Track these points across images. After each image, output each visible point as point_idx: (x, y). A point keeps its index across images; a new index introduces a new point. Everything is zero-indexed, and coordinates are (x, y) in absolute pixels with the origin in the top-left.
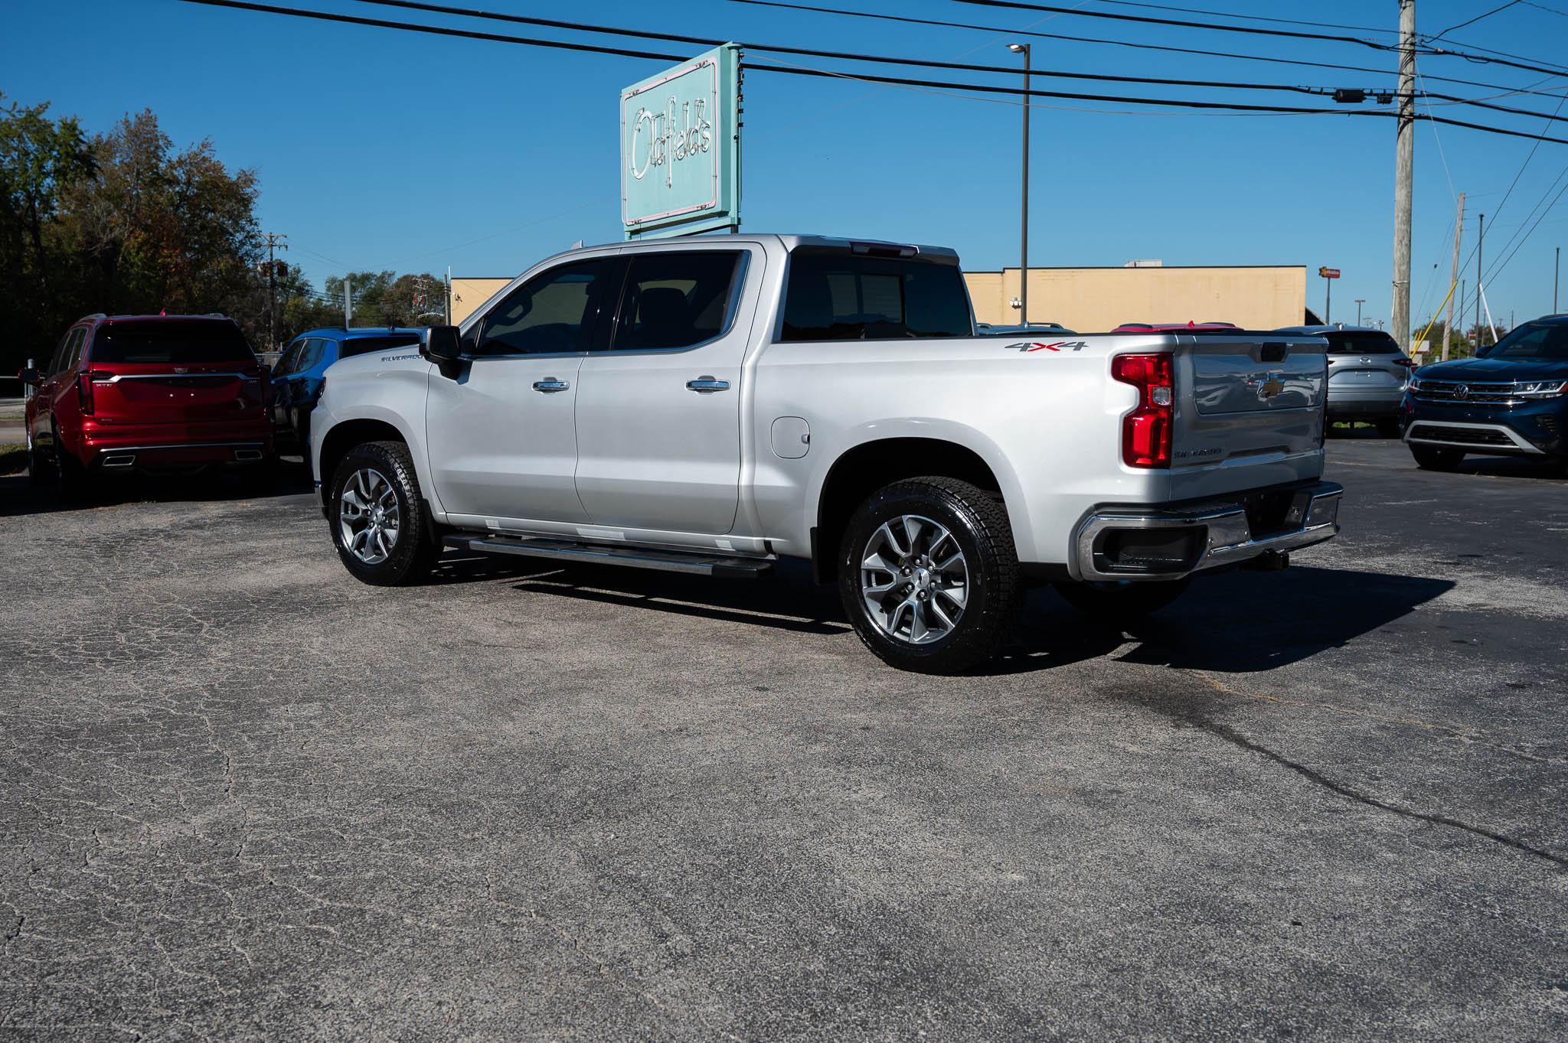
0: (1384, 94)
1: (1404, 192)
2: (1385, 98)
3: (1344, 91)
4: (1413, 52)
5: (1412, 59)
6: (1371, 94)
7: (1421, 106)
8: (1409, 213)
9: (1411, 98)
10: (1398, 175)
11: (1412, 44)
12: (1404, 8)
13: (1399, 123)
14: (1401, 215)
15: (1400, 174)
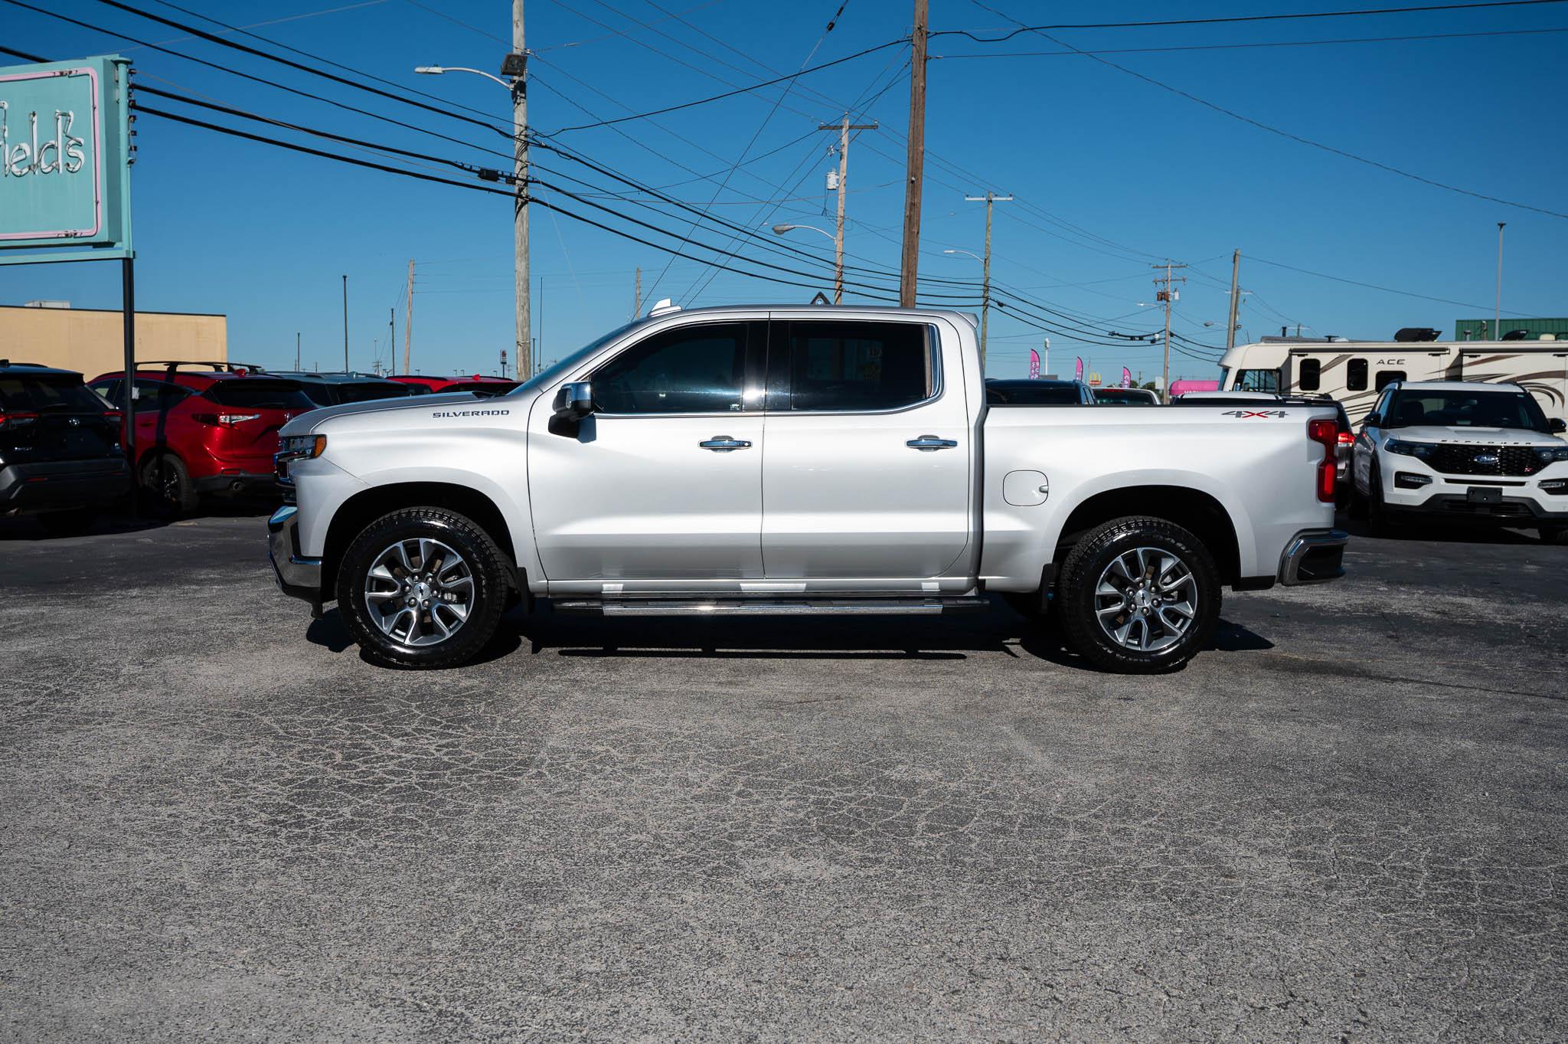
0: (510, 177)
1: (524, 264)
2: (511, 180)
3: (487, 171)
4: (527, 143)
5: (526, 149)
6: (502, 176)
7: (531, 191)
8: (527, 281)
9: (526, 182)
10: (517, 249)
11: (526, 136)
12: (519, 104)
13: (517, 203)
14: (521, 283)
15: (519, 248)
